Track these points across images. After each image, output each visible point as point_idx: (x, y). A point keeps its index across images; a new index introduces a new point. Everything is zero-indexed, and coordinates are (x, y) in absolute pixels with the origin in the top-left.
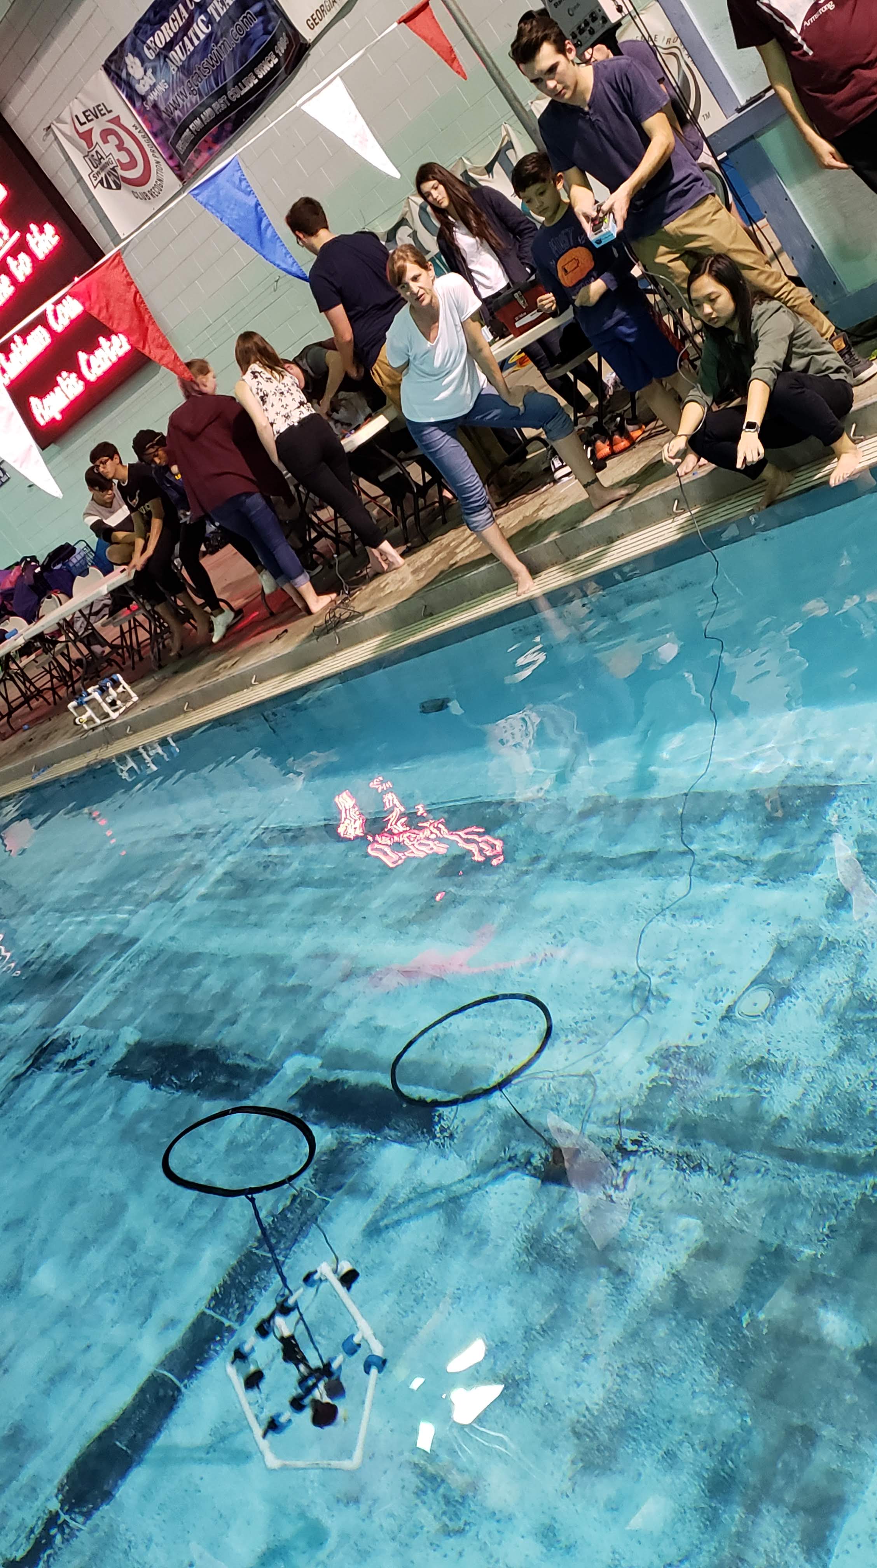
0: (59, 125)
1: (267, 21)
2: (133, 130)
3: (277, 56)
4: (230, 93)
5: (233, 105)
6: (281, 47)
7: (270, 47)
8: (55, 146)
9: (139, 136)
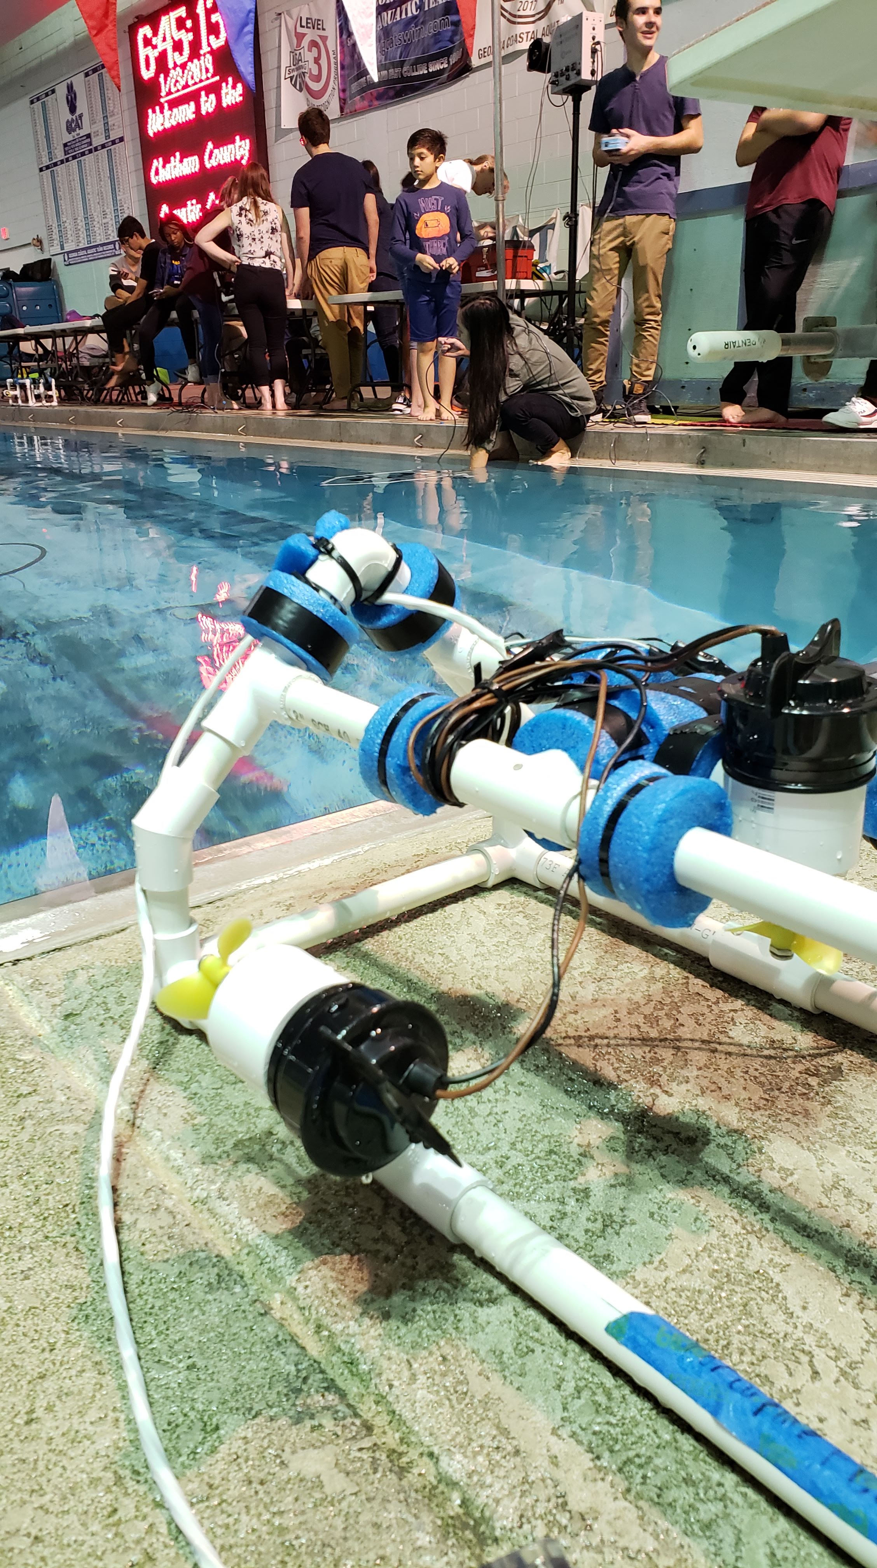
0: (288, 18)
1: (455, 33)
2: (331, 53)
3: (449, 63)
4: (405, 69)
5: (402, 79)
6: (454, 58)
7: (447, 53)
8: (277, 30)
9: (332, 61)
